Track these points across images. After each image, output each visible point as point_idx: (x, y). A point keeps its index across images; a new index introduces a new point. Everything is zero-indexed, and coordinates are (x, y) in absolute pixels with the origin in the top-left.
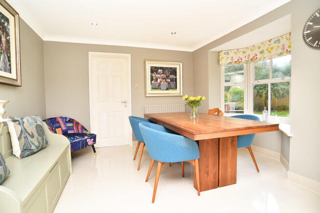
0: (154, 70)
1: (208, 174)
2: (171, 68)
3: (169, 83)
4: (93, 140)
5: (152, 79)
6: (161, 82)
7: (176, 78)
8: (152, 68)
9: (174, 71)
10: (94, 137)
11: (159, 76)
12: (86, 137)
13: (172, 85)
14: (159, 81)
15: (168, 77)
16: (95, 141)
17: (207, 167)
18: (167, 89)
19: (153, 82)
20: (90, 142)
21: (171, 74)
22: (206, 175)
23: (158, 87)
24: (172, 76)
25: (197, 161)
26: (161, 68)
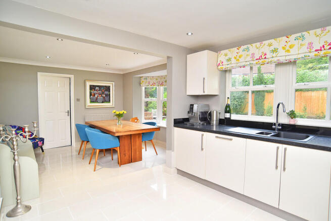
0: (92, 88)
1: (125, 155)
2: (105, 86)
3: (104, 97)
4: (42, 142)
5: (91, 94)
6: (98, 97)
7: (110, 94)
8: (91, 86)
9: (108, 88)
10: (42, 140)
11: (97, 92)
12: (37, 140)
13: (107, 99)
14: (96, 96)
15: (103, 93)
16: (43, 143)
17: (125, 151)
18: (103, 102)
19: (92, 97)
20: (40, 144)
21: (105, 91)
22: (124, 156)
23: (96, 101)
24: (106, 92)
25: (118, 148)
26: (98, 86)
